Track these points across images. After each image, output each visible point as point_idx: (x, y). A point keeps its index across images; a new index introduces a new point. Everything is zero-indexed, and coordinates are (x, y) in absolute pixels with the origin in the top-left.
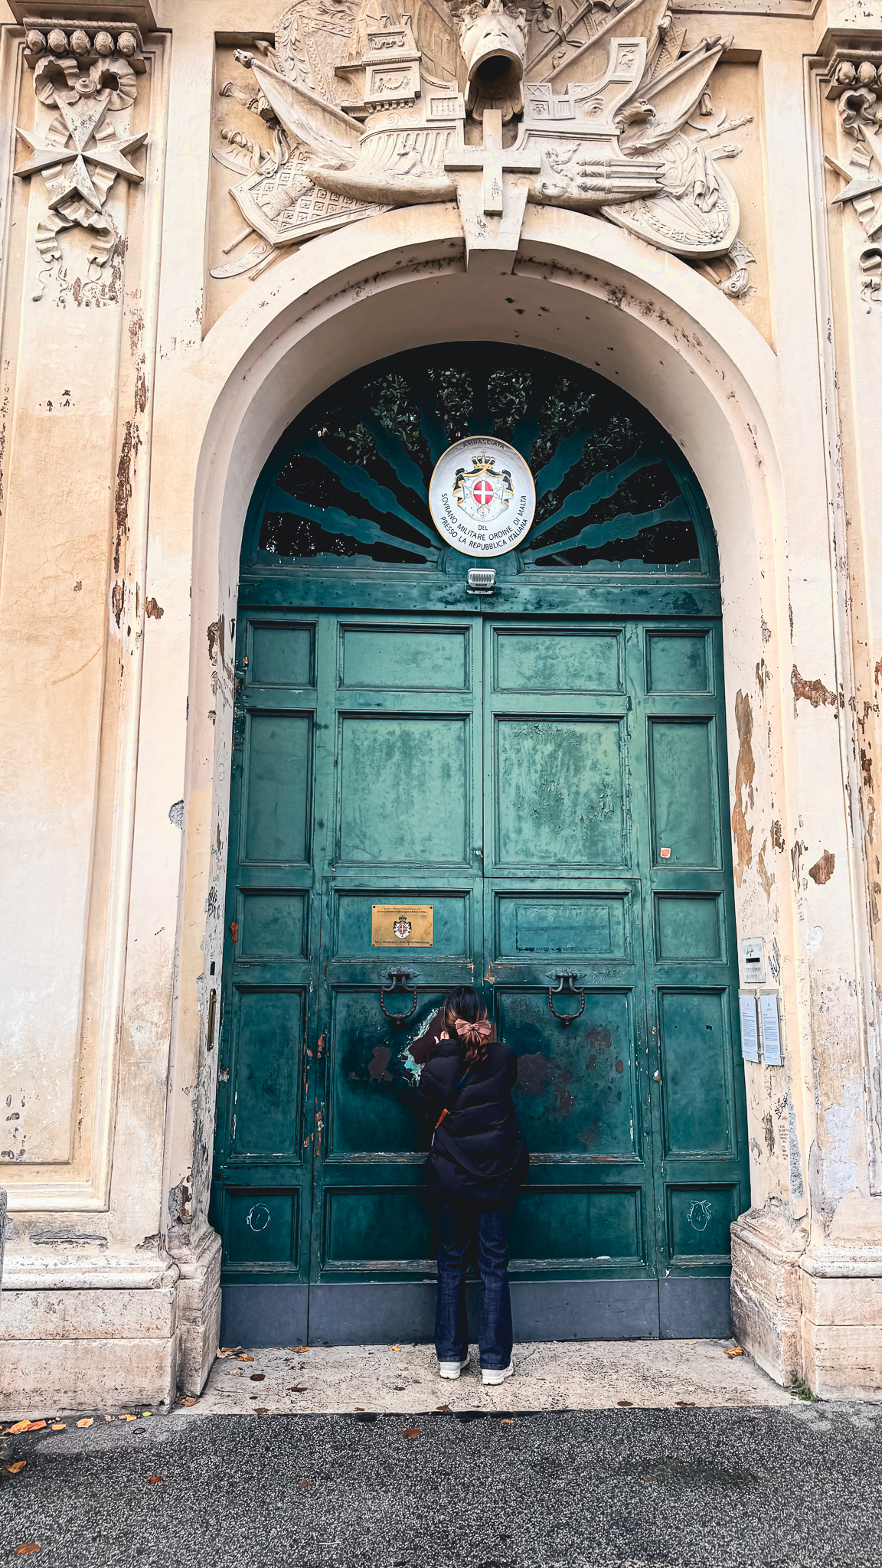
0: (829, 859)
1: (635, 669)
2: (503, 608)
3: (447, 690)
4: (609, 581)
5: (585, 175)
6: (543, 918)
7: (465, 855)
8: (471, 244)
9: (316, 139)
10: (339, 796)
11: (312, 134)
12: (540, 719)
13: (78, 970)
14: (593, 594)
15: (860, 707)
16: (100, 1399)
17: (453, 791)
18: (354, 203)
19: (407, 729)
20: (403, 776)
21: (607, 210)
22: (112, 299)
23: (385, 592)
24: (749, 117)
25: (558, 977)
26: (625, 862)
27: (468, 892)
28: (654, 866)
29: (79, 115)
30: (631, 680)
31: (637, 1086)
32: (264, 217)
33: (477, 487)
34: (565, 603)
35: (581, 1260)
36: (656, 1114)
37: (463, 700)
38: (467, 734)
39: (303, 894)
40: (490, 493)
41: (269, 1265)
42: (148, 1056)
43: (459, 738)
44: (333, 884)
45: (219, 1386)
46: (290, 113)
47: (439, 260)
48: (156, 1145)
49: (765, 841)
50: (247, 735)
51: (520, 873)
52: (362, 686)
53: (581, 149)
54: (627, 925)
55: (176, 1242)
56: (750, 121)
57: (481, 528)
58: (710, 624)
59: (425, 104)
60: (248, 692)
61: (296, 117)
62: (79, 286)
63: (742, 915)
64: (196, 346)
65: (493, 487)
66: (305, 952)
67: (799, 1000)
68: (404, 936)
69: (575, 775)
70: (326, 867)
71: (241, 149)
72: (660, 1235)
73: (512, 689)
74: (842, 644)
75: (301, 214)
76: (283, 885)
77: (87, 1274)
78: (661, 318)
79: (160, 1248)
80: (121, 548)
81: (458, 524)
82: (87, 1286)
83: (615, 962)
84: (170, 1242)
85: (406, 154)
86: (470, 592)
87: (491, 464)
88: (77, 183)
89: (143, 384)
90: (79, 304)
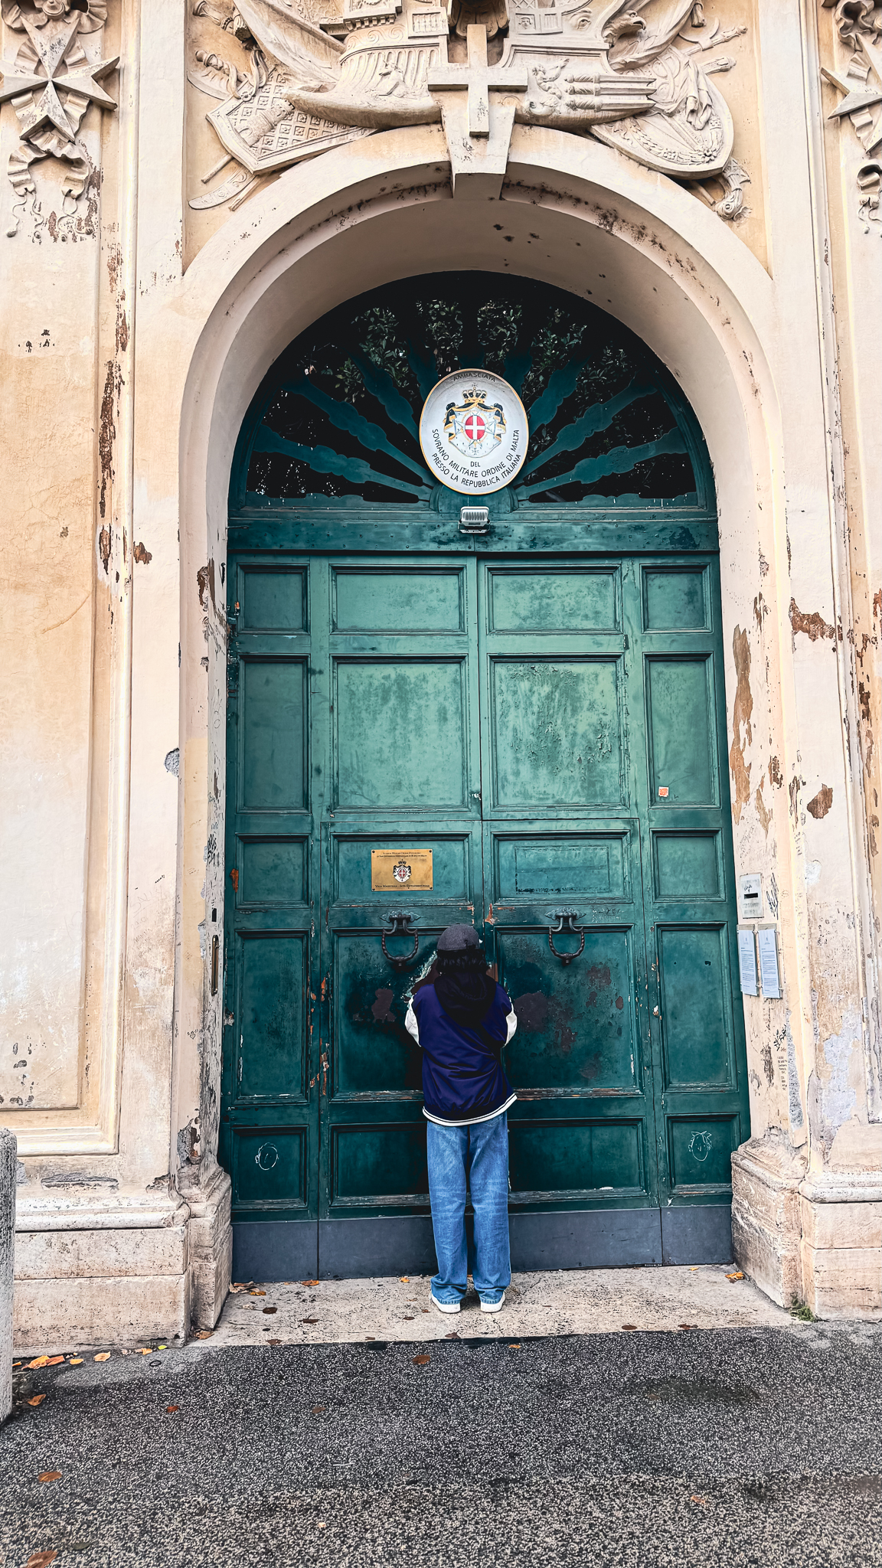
0: (827, 794)
1: (632, 608)
2: (497, 547)
3: (442, 632)
4: (604, 516)
5: (573, 92)
6: (542, 860)
7: (464, 798)
8: (458, 168)
9: (294, 59)
10: (335, 742)
11: (291, 54)
12: (536, 660)
13: (79, 919)
14: (588, 530)
15: (859, 640)
16: (116, 1334)
17: (450, 735)
18: (336, 127)
19: (403, 673)
20: (399, 720)
21: (596, 129)
22: (89, 233)
23: (377, 533)
24: (742, 28)
25: (558, 917)
26: (624, 803)
27: (467, 836)
28: (652, 805)
29: (48, 40)
30: (628, 618)
31: (637, 1021)
32: (243, 144)
33: (469, 422)
34: (560, 541)
35: (585, 1191)
36: (656, 1048)
37: (458, 642)
38: (463, 677)
39: (302, 840)
40: (481, 428)
41: (278, 1203)
42: (153, 1002)
43: (455, 681)
44: (331, 830)
45: (233, 1319)
46: (267, 33)
47: (425, 186)
48: (163, 1088)
49: (763, 777)
50: (241, 683)
51: (518, 816)
52: (355, 630)
53: (569, 65)
54: (626, 864)
55: (186, 1182)
56: (744, 32)
57: (473, 464)
58: (708, 560)
59: (407, 20)
60: (241, 638)
61: (273, 36)
62: (55, 220)
63: (740, 852)
64: (177, 281)
65: (485, 422)
66: (306, 897)
67: (797, 933)
68: (404, 880)
69: (573, 715)
70: (324, 813)
71: (217, 72)
72: (662, 1165)
73: (507, 630)
74: (840, 576)
75: (280, 140)
76: (282, 832)
77: (99, 1215)
78: (654, 242)
79: (170, 1188)
80: (107, 492)
81: (449, 461)
82: (100, 1226)
83: (614, 901)
84: (180, 1182)
85: (388, 74)
86: (463, 531)
87: (483, 397)
88: (49, 111)
89: (124, 322)
90: (55, 240)
